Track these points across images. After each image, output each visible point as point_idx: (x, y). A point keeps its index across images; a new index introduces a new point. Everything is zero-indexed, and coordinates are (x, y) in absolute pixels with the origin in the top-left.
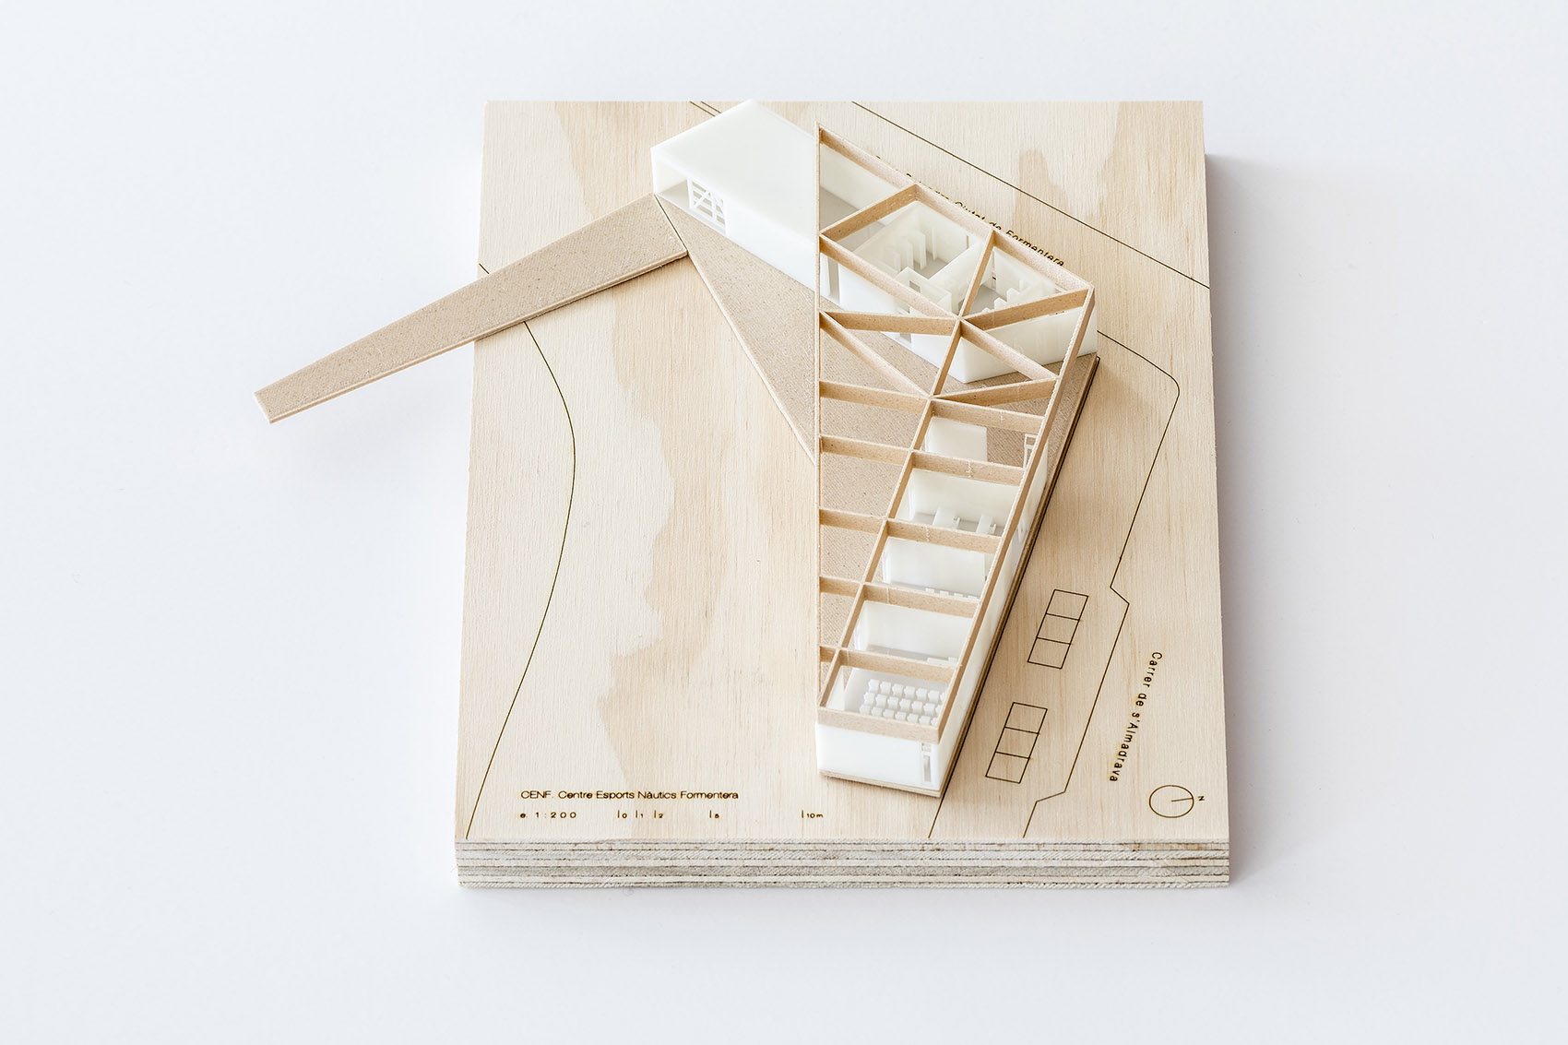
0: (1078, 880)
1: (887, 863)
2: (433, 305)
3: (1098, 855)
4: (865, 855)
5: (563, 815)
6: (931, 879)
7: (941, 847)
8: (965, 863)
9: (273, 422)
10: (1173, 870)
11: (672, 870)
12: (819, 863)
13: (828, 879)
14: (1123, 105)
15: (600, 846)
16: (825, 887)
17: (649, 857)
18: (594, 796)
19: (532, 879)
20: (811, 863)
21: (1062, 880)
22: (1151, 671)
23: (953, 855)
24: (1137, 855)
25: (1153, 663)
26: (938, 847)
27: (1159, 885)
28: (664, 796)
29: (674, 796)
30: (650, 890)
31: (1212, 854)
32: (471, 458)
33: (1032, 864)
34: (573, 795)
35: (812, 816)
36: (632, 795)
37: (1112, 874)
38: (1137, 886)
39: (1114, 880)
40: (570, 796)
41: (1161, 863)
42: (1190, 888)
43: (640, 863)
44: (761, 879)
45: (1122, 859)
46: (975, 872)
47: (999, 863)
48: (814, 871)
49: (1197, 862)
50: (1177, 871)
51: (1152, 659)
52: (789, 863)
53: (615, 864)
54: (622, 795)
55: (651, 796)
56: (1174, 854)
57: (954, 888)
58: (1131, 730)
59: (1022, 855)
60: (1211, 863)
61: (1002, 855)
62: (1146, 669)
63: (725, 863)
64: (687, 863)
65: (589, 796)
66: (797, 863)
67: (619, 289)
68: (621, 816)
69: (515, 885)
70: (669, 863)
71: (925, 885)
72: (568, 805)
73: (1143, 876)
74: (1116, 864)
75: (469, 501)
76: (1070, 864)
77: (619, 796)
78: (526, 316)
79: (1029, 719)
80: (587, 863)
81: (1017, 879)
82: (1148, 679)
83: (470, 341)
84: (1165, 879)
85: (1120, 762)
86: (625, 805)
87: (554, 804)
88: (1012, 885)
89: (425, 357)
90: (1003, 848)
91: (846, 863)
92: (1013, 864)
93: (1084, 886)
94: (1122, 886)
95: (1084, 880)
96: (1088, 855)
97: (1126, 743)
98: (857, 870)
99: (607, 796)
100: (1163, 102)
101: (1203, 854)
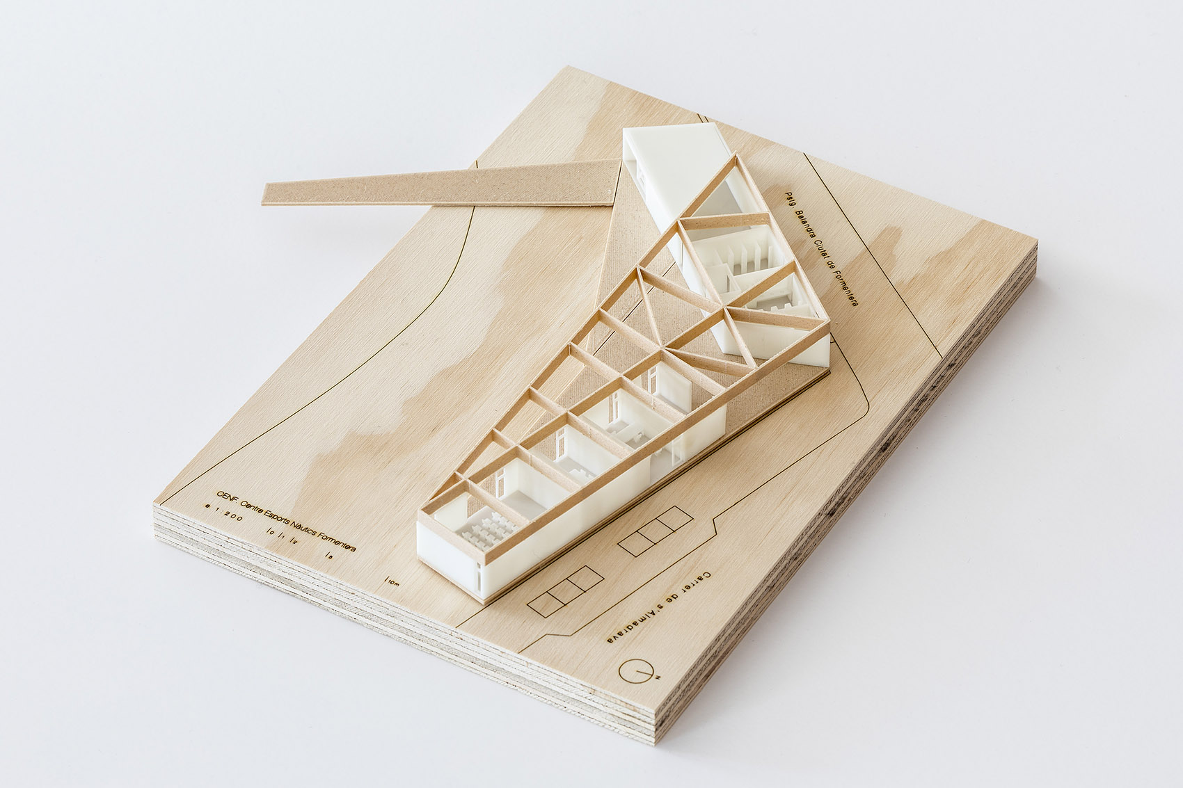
0: (553, 699)
1: (429, 635)
2: (424, 174)
3: (566, 687)
4: (414, 623)
5: (233, 516)
6: (457, 658)
7: (464, 638)
8: (479, 656)
9: (263, 205)
10: (617, 719)
11: (288, 582)
12: (384, 616)
13: (390, 631)
14: (983, 222)
15: (244, 546)
16: (387, 635)
17: (275, 567)
18: (263, 513)
19: (201, 552)
20: (379, 614)
21: (542, 695)
22: (695, 583)
23: (471, 647)
24: (590, 697)
25: (700, 578)
26: (461, 637)
27: (607, 726)
28: (308, 531)
29: (314, 533)
30: (273, 590)
31: (643, 718)
32: (368, 275)
33: (522, 674)
34: (251, 506)
35: (391, 582)
36: (288, 522)
37: (576, 705)
38: (592, 720)
39: (577, 710)
40: (249, 506)
41: (609, 711)
42: (627, 737)
43: (269, 569)
44: (346, 612)
45: (582, 696)
46: (486, 665)
47: (502, 666)
48: (380, 621)
49: (633, 720)
50: (620, 721)
51: (702, 575)
52: (365, 608)
53: (252, 562)
54: (282, 519)
55: (299, 527)
56: (618, 707)
57: (471, 671)
58: (649, 615)
59: (516, 665)
60: (642, 724)
61: (503, 660)
62: (693, 579)
63: (323, 591)
64: (300, 582)
65: (260, 511)
66: (369, 610)
67: (552, 209)
68: (270, 531)
69: (189, 551)
70: (286, 576)
71: (452, 661)
72: (241, 511)
73: (597, 716)
74: (578, 698)
75: (345, 300)
76: (548, 685)
77: (279, 519)
78: (477, 203)
79: (585, 580)
80: (235, 555)
81: (513, 682)
82: (688, 587)
83: (428, 204)
84: (611, 723)
85: (624, 632)
86: (279, 527)
87: (234, 507)
88: (509, 685)
89: (391, 203)
90: (503, 655)
91: (402, 624)
92: (510, 669)
93: (556, 706)
94: (582, 716)
95: (558, 702)
96: (560, 684)
97: (638, 622)
98: (408, 632)
99: (272, 516)
100: (1011, 230)
101: (638, 715)
